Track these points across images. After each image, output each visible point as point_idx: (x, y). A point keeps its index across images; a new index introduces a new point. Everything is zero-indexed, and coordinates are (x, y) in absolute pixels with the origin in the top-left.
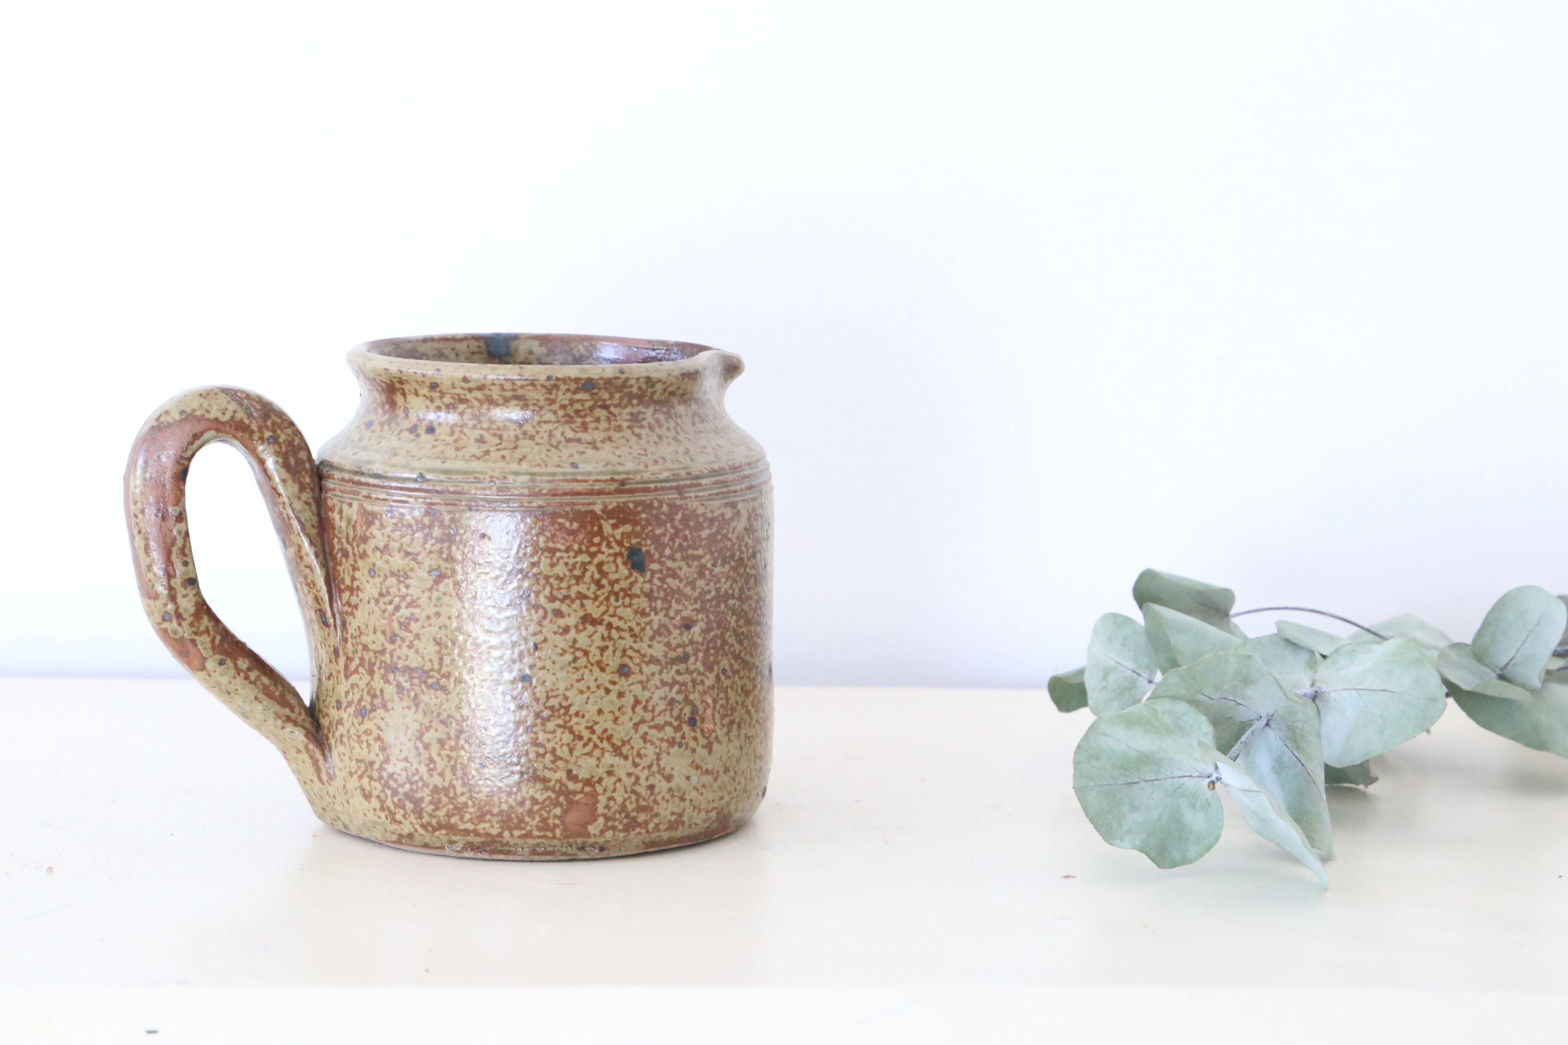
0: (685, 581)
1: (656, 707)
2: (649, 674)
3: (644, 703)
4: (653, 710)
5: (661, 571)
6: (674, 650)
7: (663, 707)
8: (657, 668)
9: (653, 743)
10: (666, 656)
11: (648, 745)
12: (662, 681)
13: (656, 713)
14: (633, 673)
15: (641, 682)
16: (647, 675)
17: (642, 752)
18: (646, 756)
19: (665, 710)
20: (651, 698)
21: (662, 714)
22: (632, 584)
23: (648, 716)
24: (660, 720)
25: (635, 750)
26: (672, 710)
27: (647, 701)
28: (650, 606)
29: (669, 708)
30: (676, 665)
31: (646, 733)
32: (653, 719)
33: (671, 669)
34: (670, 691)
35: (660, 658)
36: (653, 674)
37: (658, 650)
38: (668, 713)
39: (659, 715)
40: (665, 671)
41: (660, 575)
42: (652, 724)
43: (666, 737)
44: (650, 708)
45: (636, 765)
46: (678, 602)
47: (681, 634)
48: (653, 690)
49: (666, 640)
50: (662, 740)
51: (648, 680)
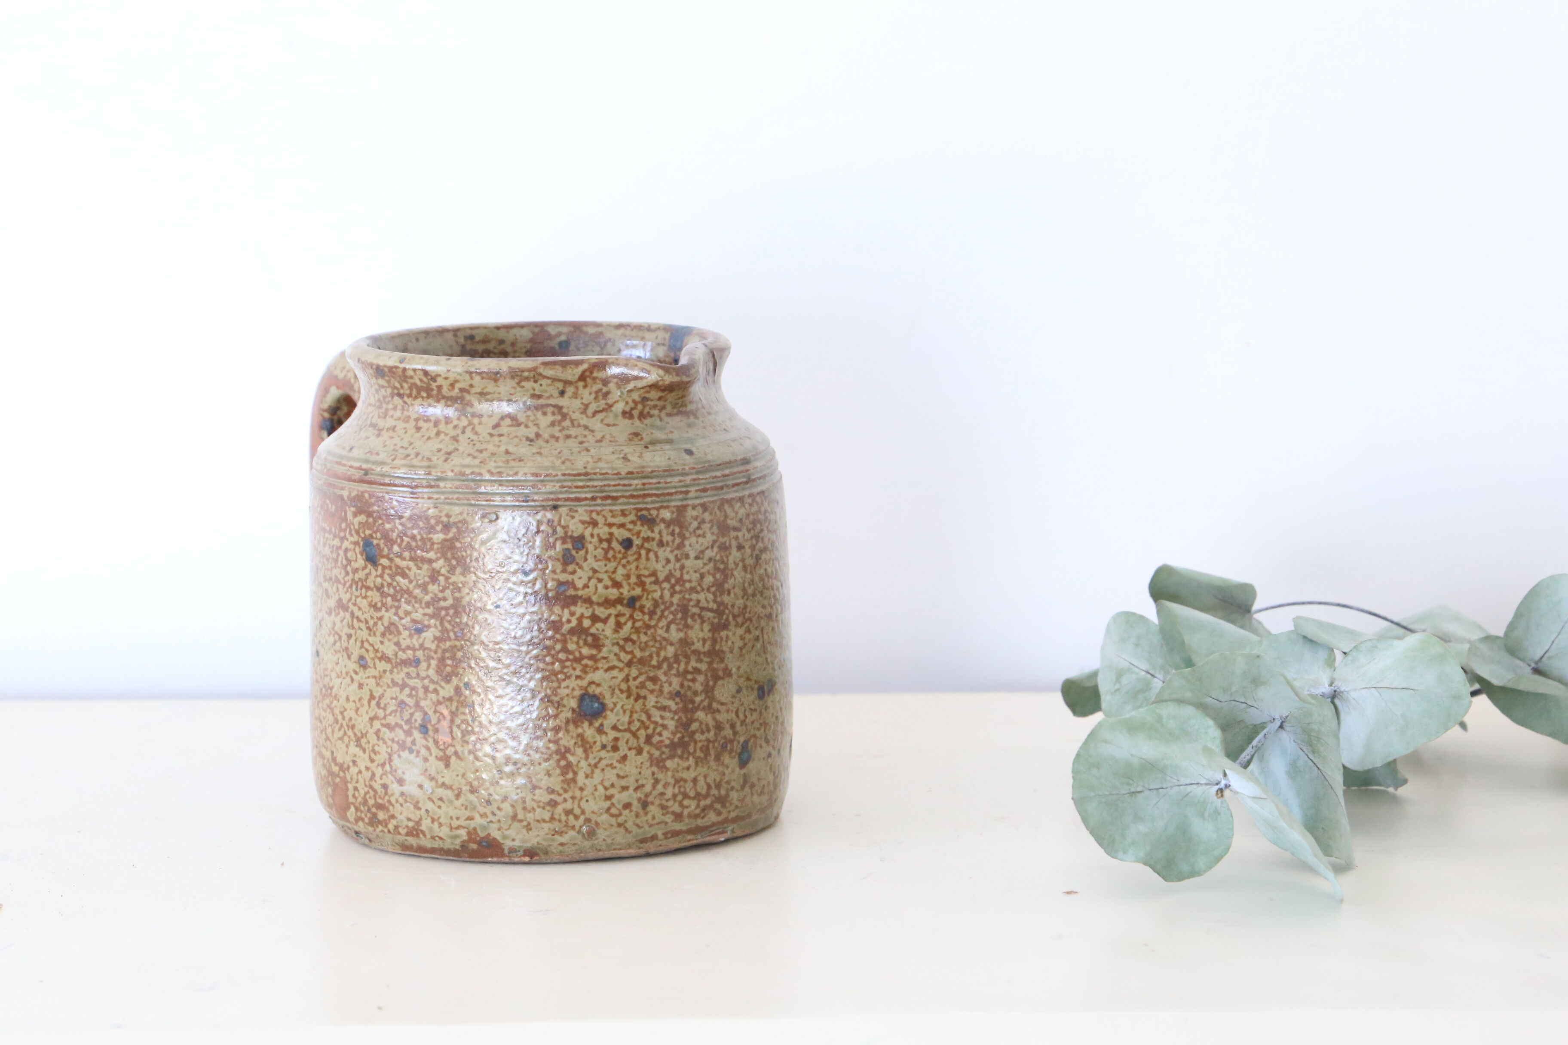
0: (414, 583)
1: (388, 706)
2: (382, 670)
3: (377, 699)
4: (384, 709)
5: (390, 568)
6: (404, 651)
7: (395, 708)
8: (388, 667)
9: (385, 742)
10: (396, 655)
11: (381, 742)
12: (392, 680)
13: (388, 712)
14: (369, 667)
15: (375, 677)
16: (379, 672)
17: (376, 748)
18: (379, 753)
19: (396, 711)
20: (383, 695)
21: (393, 715)
22: (367, 575)
23: (381, 713)
24: (391, 720)
25: (371, 745)
26: (402, 712)
27: (380, 698)
28: (382, 601)
29: (399, 709)
30: (406, 667)
31: (379, 730)
32: (385, 717)
33: (401, 669)
34: (401, 692)
35: (390, 656)
36: (385, 671)
37: (389, 649)
38: (398, 714)
39: (390, 714)
40: (395, 670)
41: (390, 572)
42: (384, 722)
43: (396, 739)
44: (382, 705)
45: (372, 761)
46: (408, 603)
47: (411, 636)
48: (385, 688)
49: (395, 640)
50: (393, 740)
51: (380, 677)
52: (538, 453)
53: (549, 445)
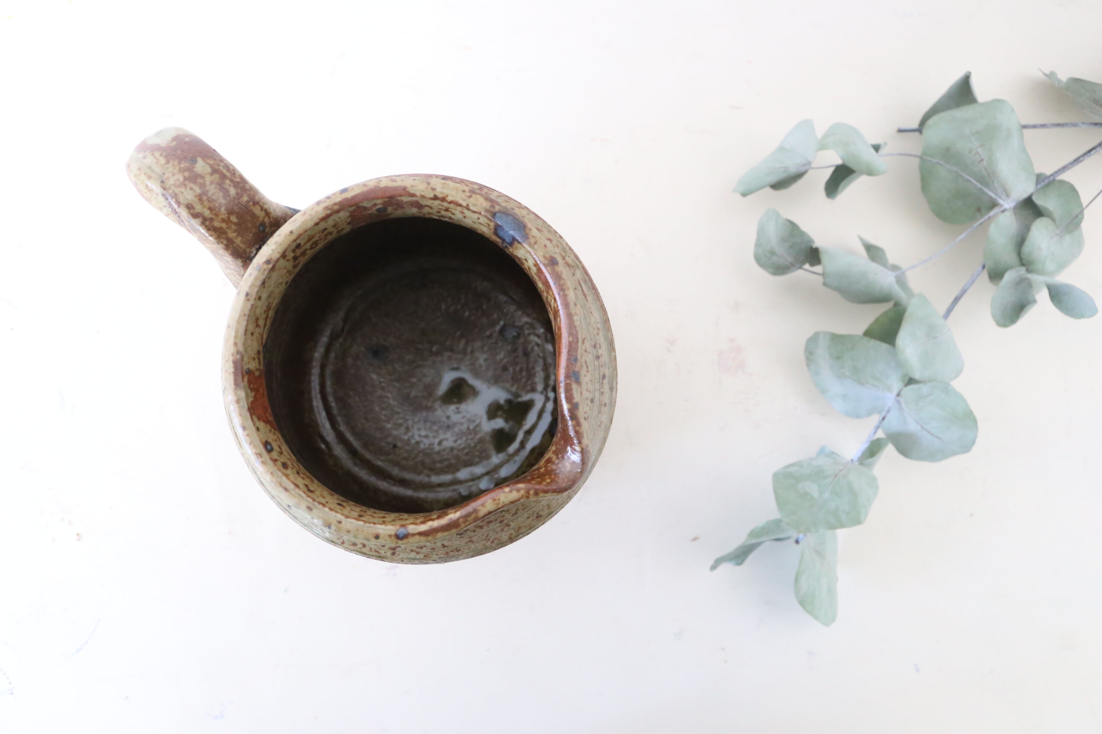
52: (470, 541)
53: (476, 533)
